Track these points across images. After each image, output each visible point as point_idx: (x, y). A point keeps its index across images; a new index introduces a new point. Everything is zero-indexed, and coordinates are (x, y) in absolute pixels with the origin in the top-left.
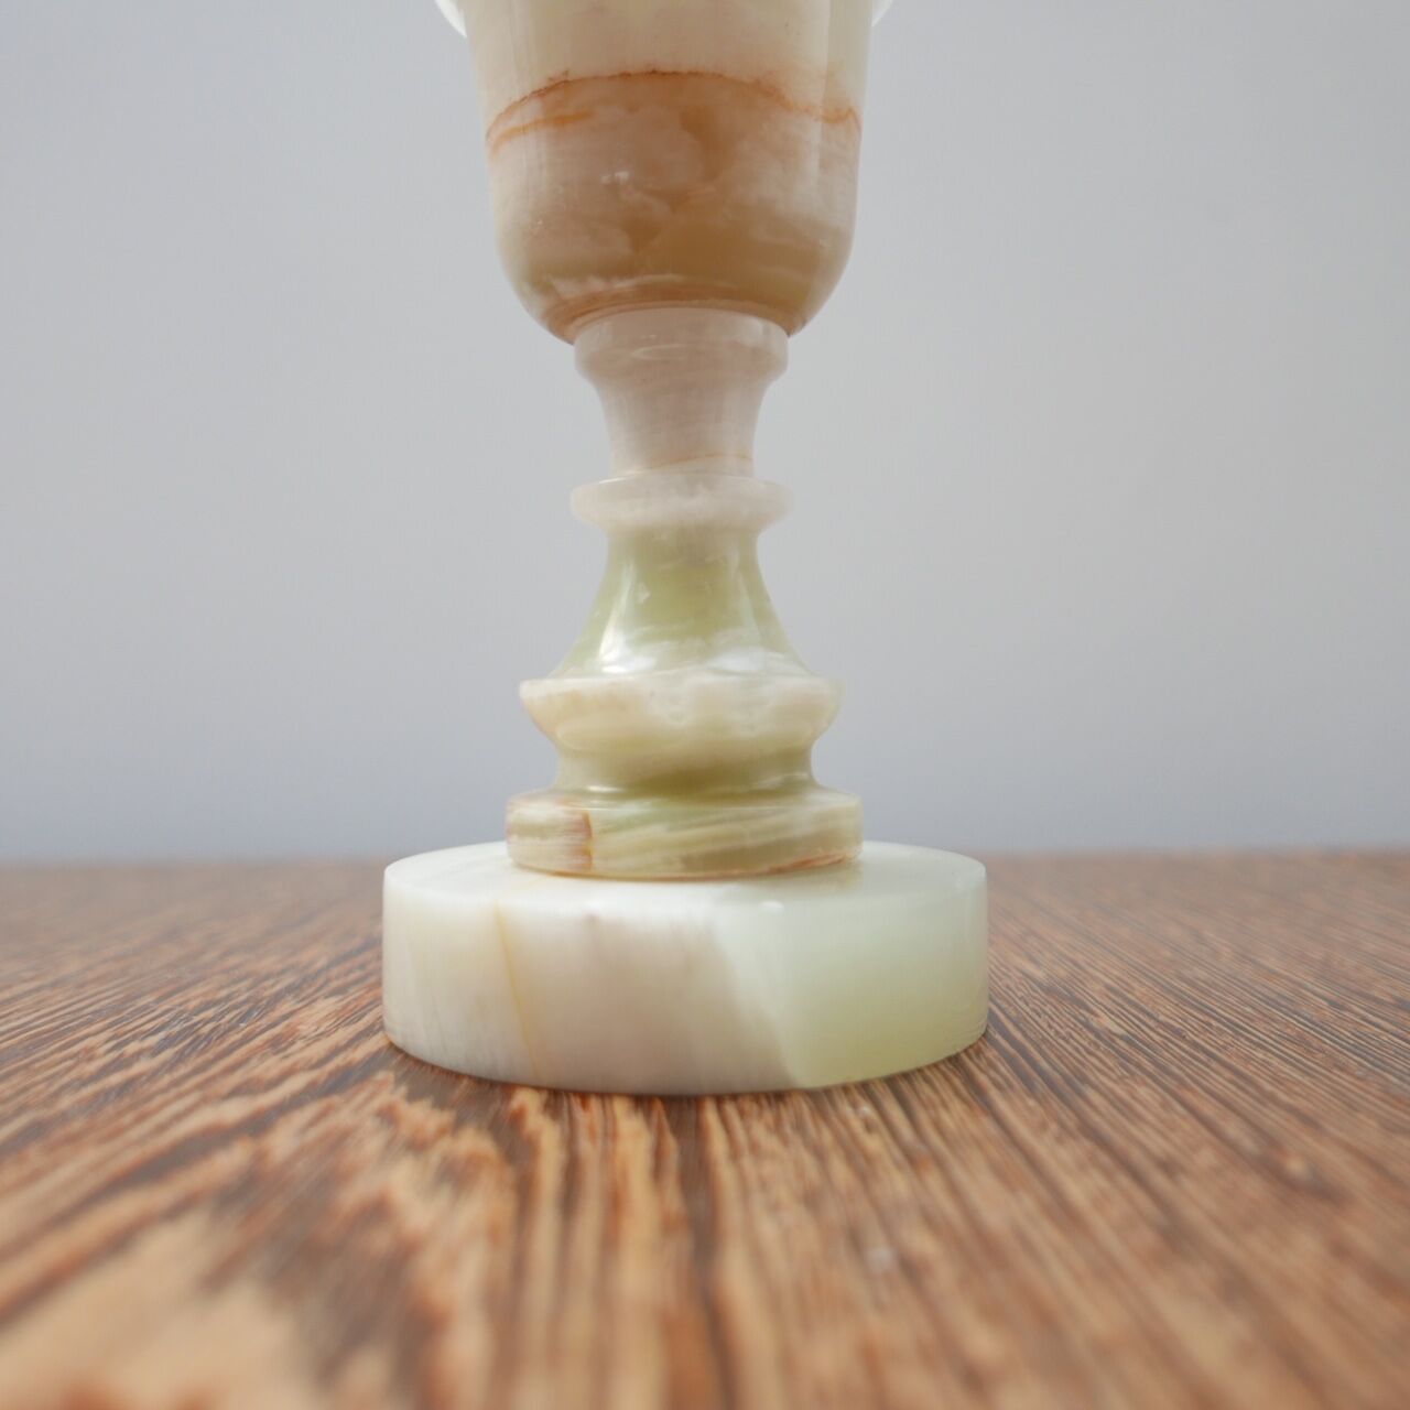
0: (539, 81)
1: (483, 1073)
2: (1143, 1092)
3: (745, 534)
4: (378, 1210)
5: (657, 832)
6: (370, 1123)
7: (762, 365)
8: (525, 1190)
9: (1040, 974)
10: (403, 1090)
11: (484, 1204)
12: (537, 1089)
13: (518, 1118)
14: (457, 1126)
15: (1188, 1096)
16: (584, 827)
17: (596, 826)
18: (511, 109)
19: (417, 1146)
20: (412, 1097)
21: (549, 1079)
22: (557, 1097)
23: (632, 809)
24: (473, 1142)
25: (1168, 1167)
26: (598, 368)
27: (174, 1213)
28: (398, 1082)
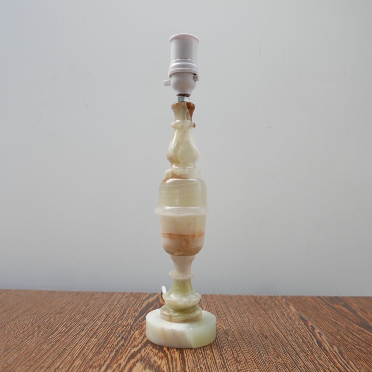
0: (169, 233)
1: (160, 345)
2: (229, 349)
3: (190, 280)
4: (155, 362)
5: (179, 317)
6: (150, 352)
7: (192, 260)
8: (168, 360)
9: (225, 328)
10: (152, 347)
11: (164, 362)
12: (166, 347)
13: (165, 351)
14: (159, 352)
15: (233, 350)
16: (171, 316)
17: (172, 316)
18: (165, 234)
19: (156, 355)
20: (153, 348)
21: (167, 346)
22: (168, 348)
23: (176, 314)
24: (161, 354)
25: (227, 359)
26: (174, 260)
27: (137, 361)
28: (151, 345)
